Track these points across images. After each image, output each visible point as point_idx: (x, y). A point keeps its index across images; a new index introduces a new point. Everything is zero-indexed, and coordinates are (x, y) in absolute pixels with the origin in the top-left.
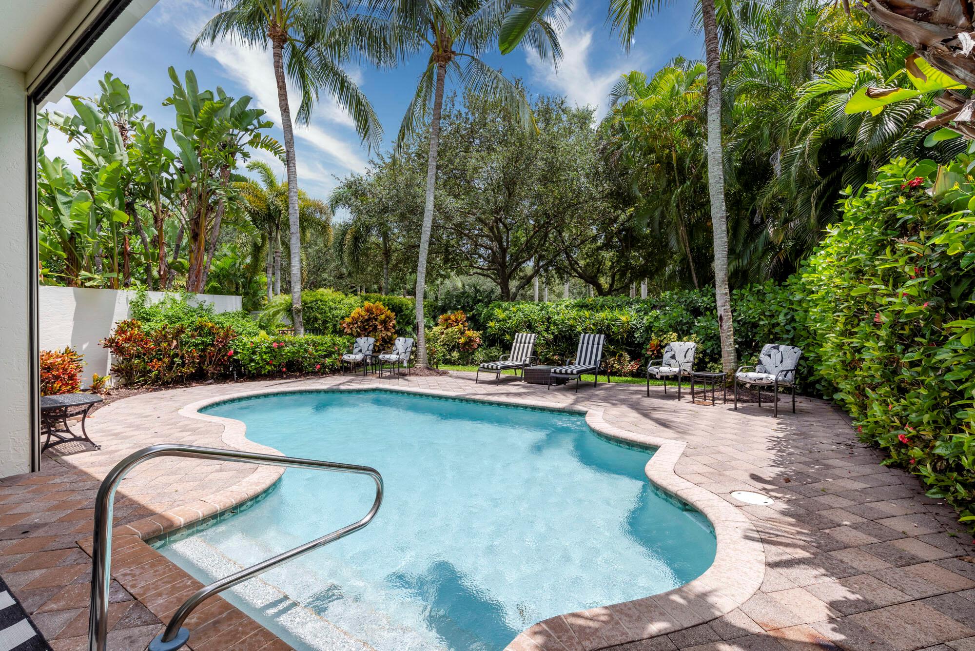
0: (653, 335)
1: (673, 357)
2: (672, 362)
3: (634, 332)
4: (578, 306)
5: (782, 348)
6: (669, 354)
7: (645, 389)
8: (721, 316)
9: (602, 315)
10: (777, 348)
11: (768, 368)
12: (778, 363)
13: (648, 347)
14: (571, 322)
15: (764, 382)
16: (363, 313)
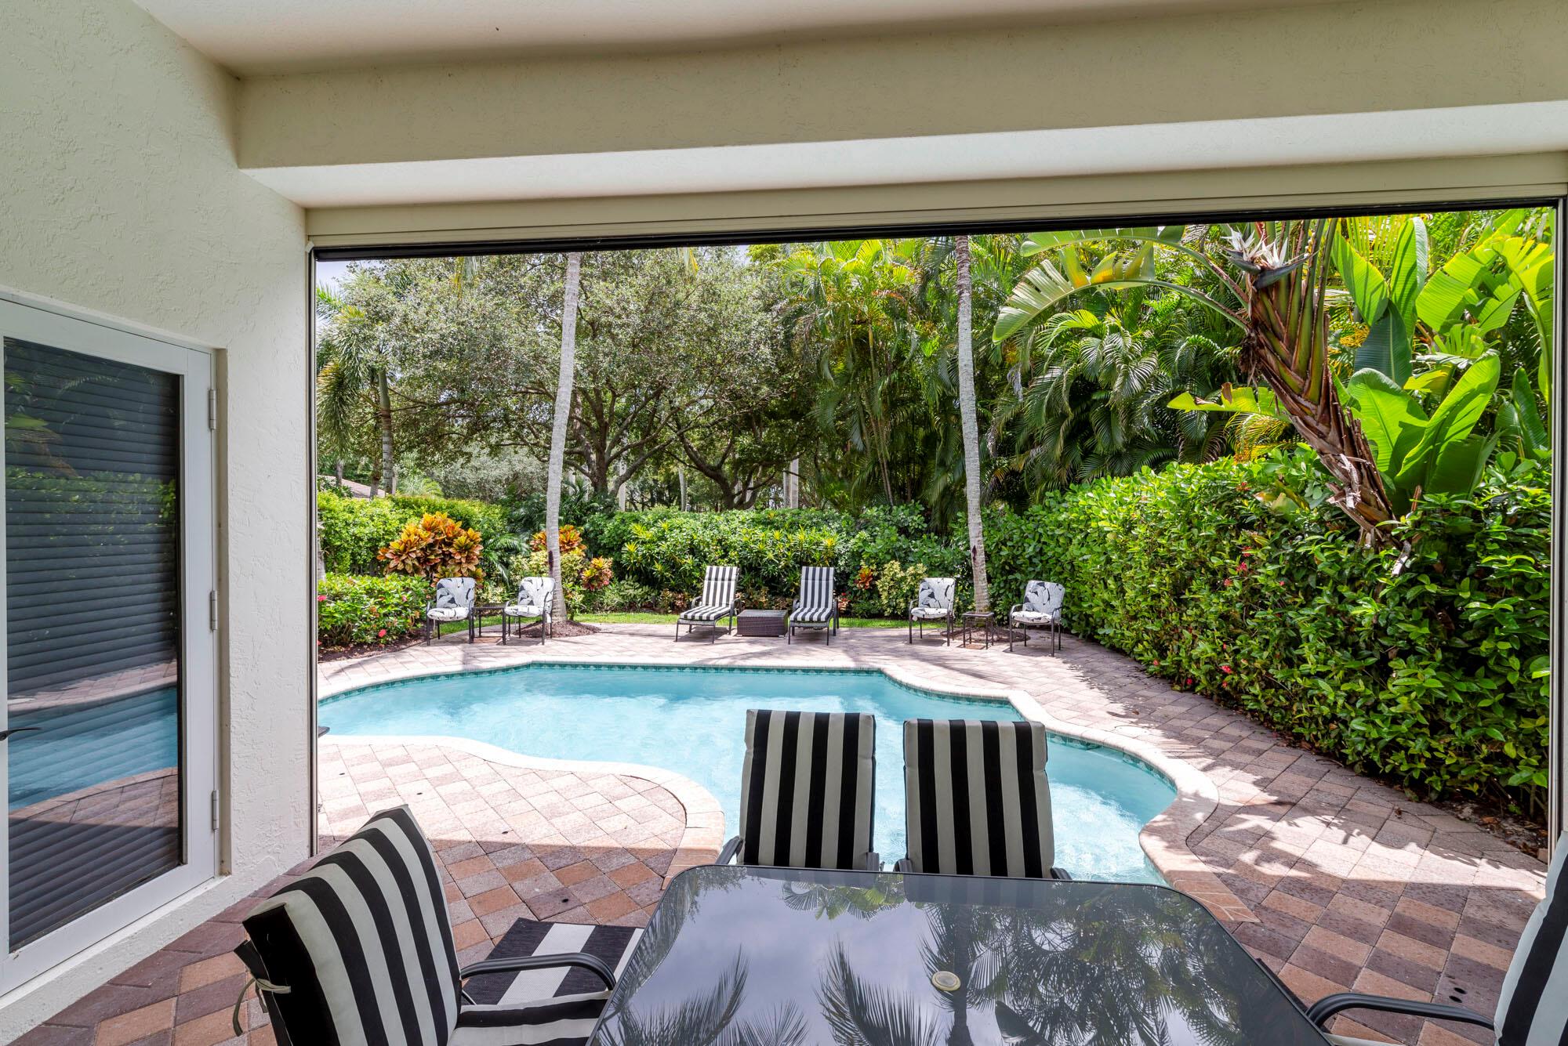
0: (862, 563)
1: (932, 596)
2: (931, 601)
3: (837, 559)
4: (763, 523)
5: (1048, 584)
6: (926, 593)
7: (908, 633)
8: (974, 549)
9: (800, 536)
10: (1042, 585)
11: (1037, 607)
12: (1046, 601)
13: (857, 577)
14: (760, 546)
15: (1042, 621)
16: (424, 534)
